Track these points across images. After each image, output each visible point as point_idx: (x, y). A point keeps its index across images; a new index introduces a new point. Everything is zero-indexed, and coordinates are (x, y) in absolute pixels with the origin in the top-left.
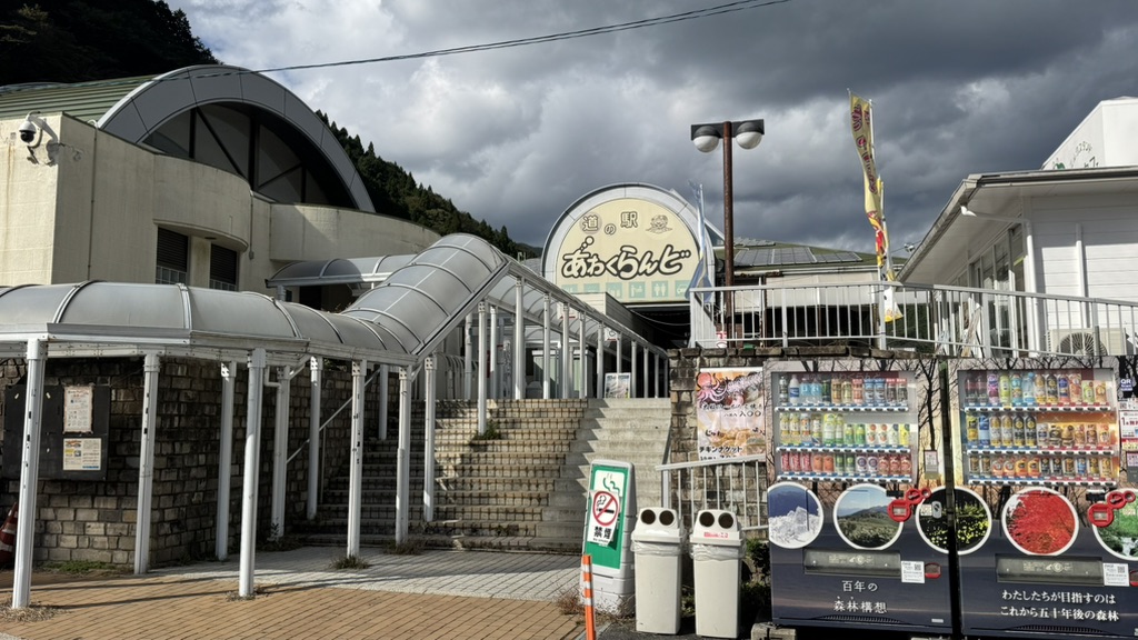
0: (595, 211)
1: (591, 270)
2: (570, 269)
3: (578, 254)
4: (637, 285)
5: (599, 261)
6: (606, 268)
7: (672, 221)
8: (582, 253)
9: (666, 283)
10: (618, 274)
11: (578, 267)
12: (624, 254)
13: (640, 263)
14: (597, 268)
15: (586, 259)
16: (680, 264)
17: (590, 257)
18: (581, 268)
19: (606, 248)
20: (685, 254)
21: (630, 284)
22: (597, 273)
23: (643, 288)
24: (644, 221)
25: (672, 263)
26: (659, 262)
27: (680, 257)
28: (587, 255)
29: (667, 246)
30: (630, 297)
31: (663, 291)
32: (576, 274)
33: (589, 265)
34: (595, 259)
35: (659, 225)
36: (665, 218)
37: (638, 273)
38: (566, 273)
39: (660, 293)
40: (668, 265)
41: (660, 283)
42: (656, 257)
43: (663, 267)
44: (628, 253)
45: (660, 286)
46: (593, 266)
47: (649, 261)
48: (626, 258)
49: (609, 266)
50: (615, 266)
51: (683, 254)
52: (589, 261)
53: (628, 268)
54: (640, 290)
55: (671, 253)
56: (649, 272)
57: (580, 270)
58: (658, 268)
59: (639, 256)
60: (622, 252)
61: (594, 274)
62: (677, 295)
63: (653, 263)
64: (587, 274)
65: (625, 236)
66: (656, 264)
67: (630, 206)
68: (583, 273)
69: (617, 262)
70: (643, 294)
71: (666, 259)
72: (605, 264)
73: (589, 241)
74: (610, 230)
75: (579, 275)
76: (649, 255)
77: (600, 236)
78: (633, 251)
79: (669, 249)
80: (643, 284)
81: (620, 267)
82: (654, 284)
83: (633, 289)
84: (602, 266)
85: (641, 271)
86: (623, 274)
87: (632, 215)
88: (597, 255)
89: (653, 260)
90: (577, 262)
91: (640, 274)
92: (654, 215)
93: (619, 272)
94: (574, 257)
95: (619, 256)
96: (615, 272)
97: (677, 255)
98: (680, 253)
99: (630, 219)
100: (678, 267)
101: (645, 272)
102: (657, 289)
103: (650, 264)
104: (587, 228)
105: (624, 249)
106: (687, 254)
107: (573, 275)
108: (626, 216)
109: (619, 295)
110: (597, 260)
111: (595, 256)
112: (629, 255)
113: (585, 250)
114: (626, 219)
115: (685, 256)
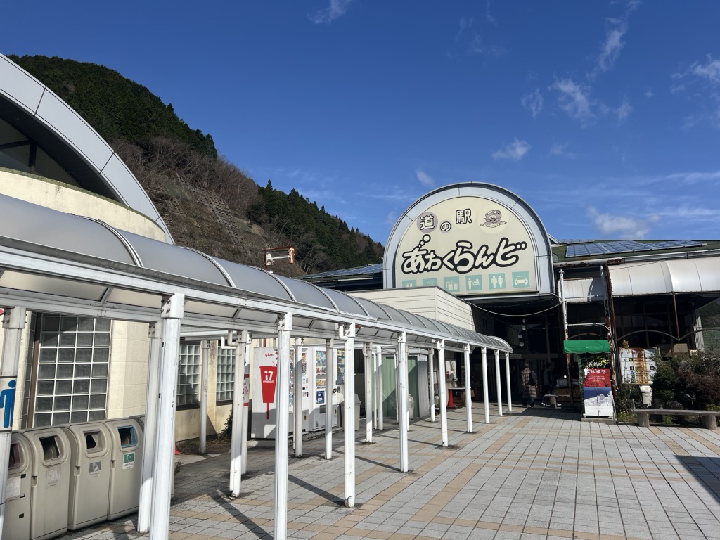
0: (432, 211)
1: (429, 266)
2: (409, 265)
3: (416, 252)
4: (474, 278)
5: (436, 257)
6: (443, 263)
7: (506, 215)
8: (419, 250)
9: (503, 276)
10: (455, 269)
11: (417, 263)
12: (460, 249)
13: (475, 257)
14: (434, 264)
15: (423, 256)
16: (517, 256)
17: (428, 254)
18: (419, 265)
19: (442, 244)
20: (521, 245)
21: (467, 277)
22: (434, 268)
23: (480, 281)
24: (478, 217)
25: (508, 256)
26: (495, 255)
27: (516, 249)
28: (425, 252)
29: (503, 239)
30: (468, 289)
31: (501, 283)
32: (415, 270)
33: (427, 261)
34: (432, 255)
35: (494, 219)
36: (499, 212)
37: (474, 267)
38: (406, 269)
39: (497, 284)
40: (504, 257)
41: (497, 276)
42: (492, 250)
43: (499, 260)
44: (463, 247)
45: (497, 278)
46: (431, 261)
47: (485, 254)
48: (462, 252)
49: (445, 261)
50: (451, 260)
51: (519, 246)
52: (427, 257)
53: (464, 262)
54: (477, 283)
55: (507, 246)
56: (485, 265)
57: (418, 267)
58: (494, 261)
59: (475, 251)
60: (458, 247)
61: (432, 270)
62: (514, 286)
63: (488, 257)
64: (425, 269)
65: (460, 232)
66: (492, 257)
67: (463, 204)
68: (421, 269)
69: (453, 257)
70: (480, 287)
71: (502, 251)
72: (442, 259)
73: (426, 238)
74: (446, 227)
75: (418, 271)
76: (484, 248)
77: (436, 233)
78: (469, 245)
79: (505, 241)
80: (479, 277)
81: (456, 262)
82: (491, 276)
83: (470, 282)
84: (439, 262)
85: (477, 264)
86: (460, 268)
87: (466, 212)
88: (434, 252)
89: (488, 253)
90: (416, 259)
91: (477, 268)
92: (488, 211)
93: (455, 267)
94: (413, 254)
95: (455, 252)
96: (452, 267)
97: (513, 247)
98: (516, 245)
99: (464, 216)
100: (514, 259)
101: (481, 265)
102: (494, 281)
103: (486, 257)
104: (424, 227)
105: (459, 244)
106: (523, 246)
107: (412, 271)
108: (461, 213)
109: (456, 288)
110: (434, 256)
111: (432, 253)
112: (465, 250)
113: (423, 248)
114: (461, 216)
115: (521, 248)
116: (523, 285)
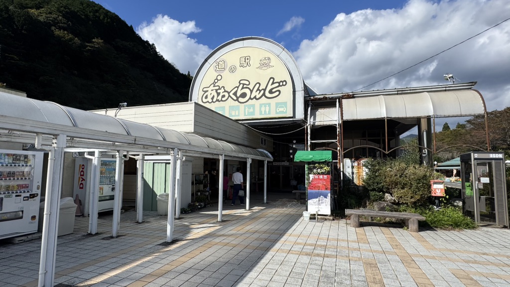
0: (223, 57)
1: (220, 98)
2: (206, 97)
3: (212, 87)
4: (249, 107)
5: (225, 91)
6: (229, 96)
7: (274, 61)
8: (214, 86)
9: (269, 104)
10: (237, 100)
11: (212, 96)
12: (242, 85)
13: (251, 91)
14: (224, 96)
15: (216, 90)
16: (279, 91)
17: (220, 89)
18: (214, 96)
19: (230, 82)
21: (245, 106)
22: (223, 99)
23: (254, 109)
24: (255, 62)
25: (274, 90)
26: (265, 90)
27: (279, 86)
28: (217, 88)
29: (271, 78)
30: (245, 115)
31: (267, 111)
32: (210, 101)
33: (218, 94)
34: (222, 90)
35: (265, 64)
36: (269, 59)
37: (250, 98)
38: (205, 100)
39: (265, 111)
40: (271, 92)
41: (265, 105)
42: (262, 87)
43: (267, 94)
44: (244, 84)
45: (265, 107)
46: (221, 94)
47: (258, 89)
48: (243, 88)
49: (231, 94)
50: (235, 94)
51: (281, 84)
52: (218, 91)
53: (244, 95)
54: (251, 110)
55: (273, 83)
56: (257, 97)
57: (213, 98)
58: (264, 94)
59: (251, 87)
60: (240, 84)
62: (277, 113)
63: (260, 91)
64: (217, 100)
65: (242, 73)
66: (262, 91)
67: (245, 52)
68: (214, 100)
69: (236, 91)
70: (253, 113)
71: (269, 87)
72: (229, 93)
73: (219, 78)
74: (233, 70)
75: (213, 102)
76: (258, 85)
77: (226, 74)
78: (247, 83)
79: (272, 80)
80: (253, 106)
81: (238, 95)
82: (261, 105)
83: (247, 110)
84: (226, 94)
85: (252, 97)
86: (241, 100)
87: (247, 58)
88: (224, 87)
89: (260, 89)
90: (211, 93)
91: (252, 99)
92: (262, 57)
93: (238, 98)
94: (209, 89)
95: (238, 87)
96: (235, 98)
97: (277, 84)
98: (279, 83)
99: (246, 61)
100: (278, 93)
101: (255, 97)
102: (263, 109)
103: (258, 92)
104: (218, 69)
105: (241, 82)
106: (284, 83)
107: (208, 102)
108: (243, 59)
109: (236, 114)
111: (222, 88)
112: (245, 86)
113: (216, 84)
114: (243, 61)
115: (283, 85)
116: (282, 112)
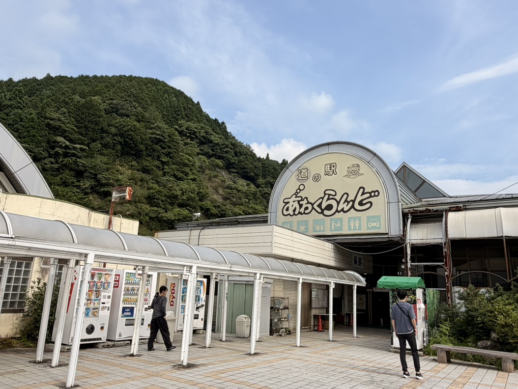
0: (306, 165)
1: (302, 210)
2: (287, 209)
3: (294, 198)
4: (336, 220)
5: (308, 203)
6: (313, 208)
7: (364, 168)
8: (296, 197)
9: (359, 218)
10: (322, 213)
11: (294, 208)
12: (327, 196)
13: (338, 203)
14: (306, 208)
15: (299, 202)
16: (371, 203)
17: (302, 200)
19: (313, 193)
20: (375, 193)
21: (331, 220)
22: (306, 212)
23: (341, 223)
24: (342, 170)
25: (364, 202)
26: (354, 201)
27: (371, 196)
28: (300, 199)
29: (360, 189)
30: (331, 230)
31: (357, 225)
32: (292, 213)
33: (301, 206)
34: (305, 201)
35: (354, 171)
36: (358, 166)
37: (337, 211)
38: (285, 213)
39: (355, 226)
40: (361, 204)
41: (355, 219)
42: (351, 198)
43: (357, 206)
44: (329, 195)
45: (355, 221)
46: (304, 206)
47: (346, 201)
48: (328, 199)
49: (315, 206)
50: (319, 206)
51: (373, 194)
52: (301, 203)
53: (329, 207)
54: (339, 225)
55: (363, 194)
56: (345, 210)
57: (294, 210)
58: (353, 207)
59: (338, 198)
60: (325, 194)
61: (304, 213)
62: (368, 228)
63: (348, 203)
64: (300, 213)
65: (328, 183)
66: (351, 203)
67: (331, 159)
68: (296, 212)
69: (321, 203)
70: (342, 228)
71: (359, 198)
72: (312, 205)
73: (302, 187)
74: (317, 178)
75: (294, 214)
76: (346, 196)
77: (309, 183)
78: (333, 193)
79: (362, 190)
80: (341, 219)
81: (323, 207)
82: (350, 219)
83: (333, 224)
84: (310, 206)
85: (339, 209)
86: (326, 212)
87: (332, 166)
88: (307, 198)
89: (349, 200)
90: (293, 204)
91: (339, 212)
92: (350, 164)
93: (323, 211)
94: (291, 200)
95: (323, 198)
96: (320, 211)
97: (368, 195)
98: (370, 193)
99: (332, 169)
100: (369, 205)
101: (342, 210)
102: (352, 224)
103: (346, 203)
104: (300, 178)
105: (326, 192)
106: (376, 194)
107: (289, 214)
108: (328, 167)
109: (322, 229)
110: (307, 202)
111: (305, 199)
112: (331, 197)
113: (299, 195)
114: (328, 169)
115: (375, 196)
116: (375, 227)
